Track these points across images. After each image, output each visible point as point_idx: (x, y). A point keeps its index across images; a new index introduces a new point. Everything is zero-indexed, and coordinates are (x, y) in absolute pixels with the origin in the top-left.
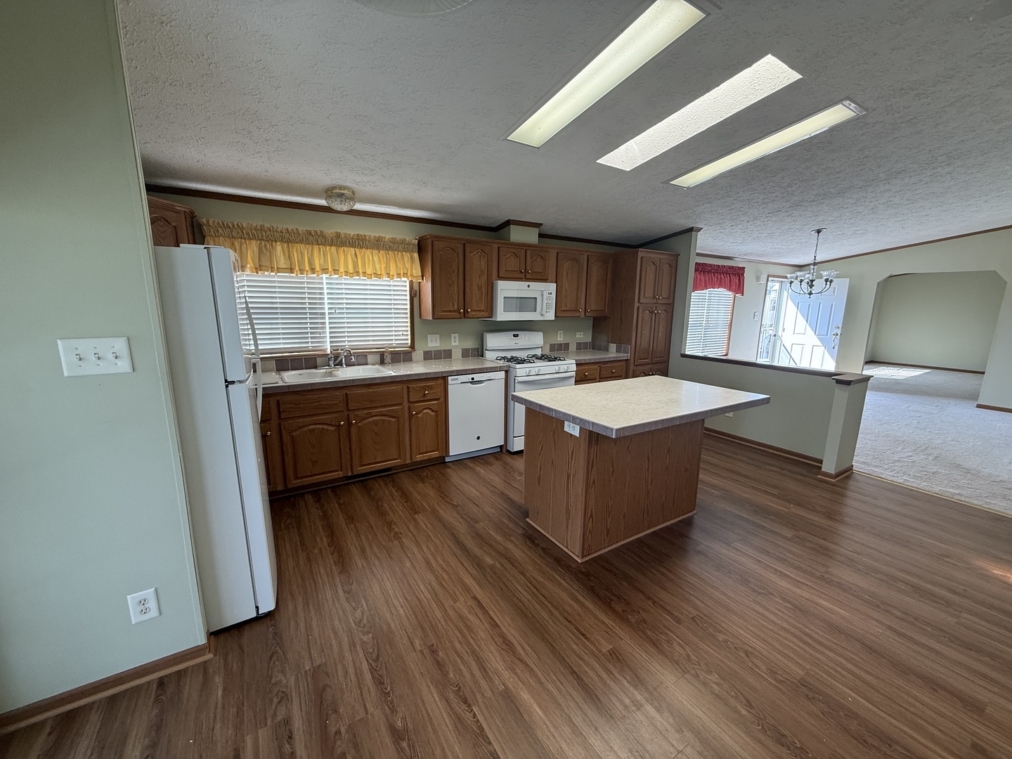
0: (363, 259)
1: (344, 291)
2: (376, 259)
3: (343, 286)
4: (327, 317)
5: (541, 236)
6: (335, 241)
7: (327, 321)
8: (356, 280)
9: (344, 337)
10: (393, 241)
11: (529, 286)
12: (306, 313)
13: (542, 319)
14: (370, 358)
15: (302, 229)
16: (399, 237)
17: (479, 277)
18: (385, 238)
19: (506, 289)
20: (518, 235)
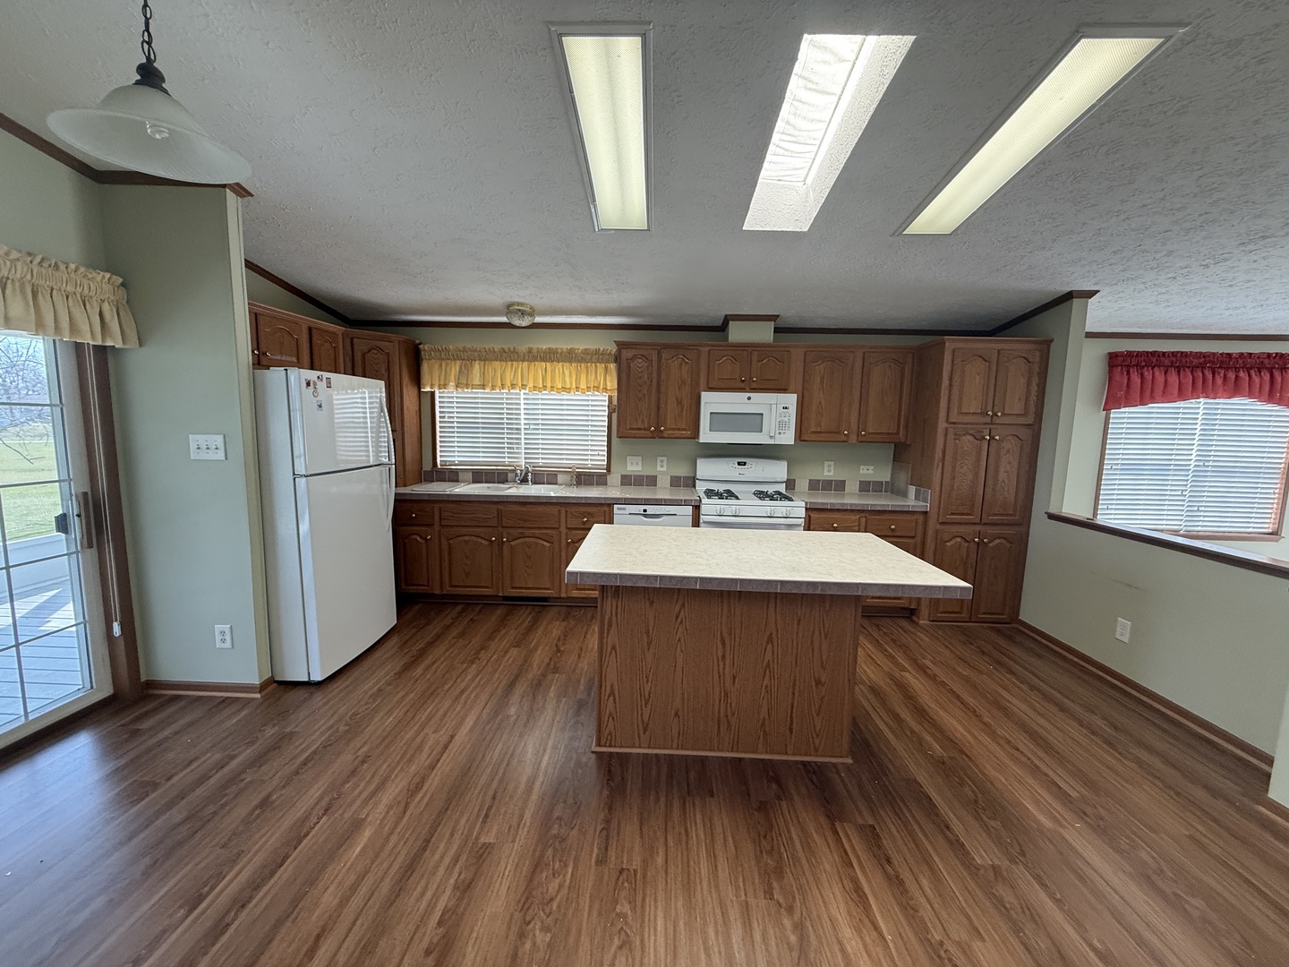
0: (553, 371)
1: (540, 407)
2: (567, 372)
3: (540, 402)
4: (523, 432)
5: (777, 330)
6: (527, 357)
7: (523, 436)
8: (545, 395)
9: (538, 454)
10: (586, 352)
11: (749, 398)
12: (503, 429)
13: (772, 442)
14: (560, 478)
15: (497, 347)
16: (592, 346)
17: (679, 388)
18: (578, 349)
19: (713, 402)
20: (737, 333)
